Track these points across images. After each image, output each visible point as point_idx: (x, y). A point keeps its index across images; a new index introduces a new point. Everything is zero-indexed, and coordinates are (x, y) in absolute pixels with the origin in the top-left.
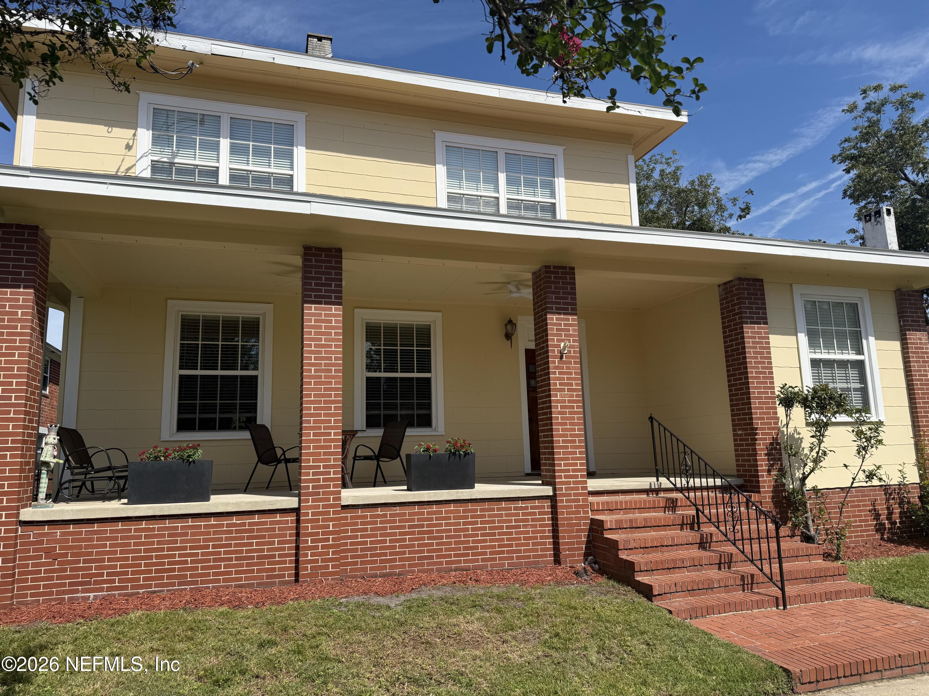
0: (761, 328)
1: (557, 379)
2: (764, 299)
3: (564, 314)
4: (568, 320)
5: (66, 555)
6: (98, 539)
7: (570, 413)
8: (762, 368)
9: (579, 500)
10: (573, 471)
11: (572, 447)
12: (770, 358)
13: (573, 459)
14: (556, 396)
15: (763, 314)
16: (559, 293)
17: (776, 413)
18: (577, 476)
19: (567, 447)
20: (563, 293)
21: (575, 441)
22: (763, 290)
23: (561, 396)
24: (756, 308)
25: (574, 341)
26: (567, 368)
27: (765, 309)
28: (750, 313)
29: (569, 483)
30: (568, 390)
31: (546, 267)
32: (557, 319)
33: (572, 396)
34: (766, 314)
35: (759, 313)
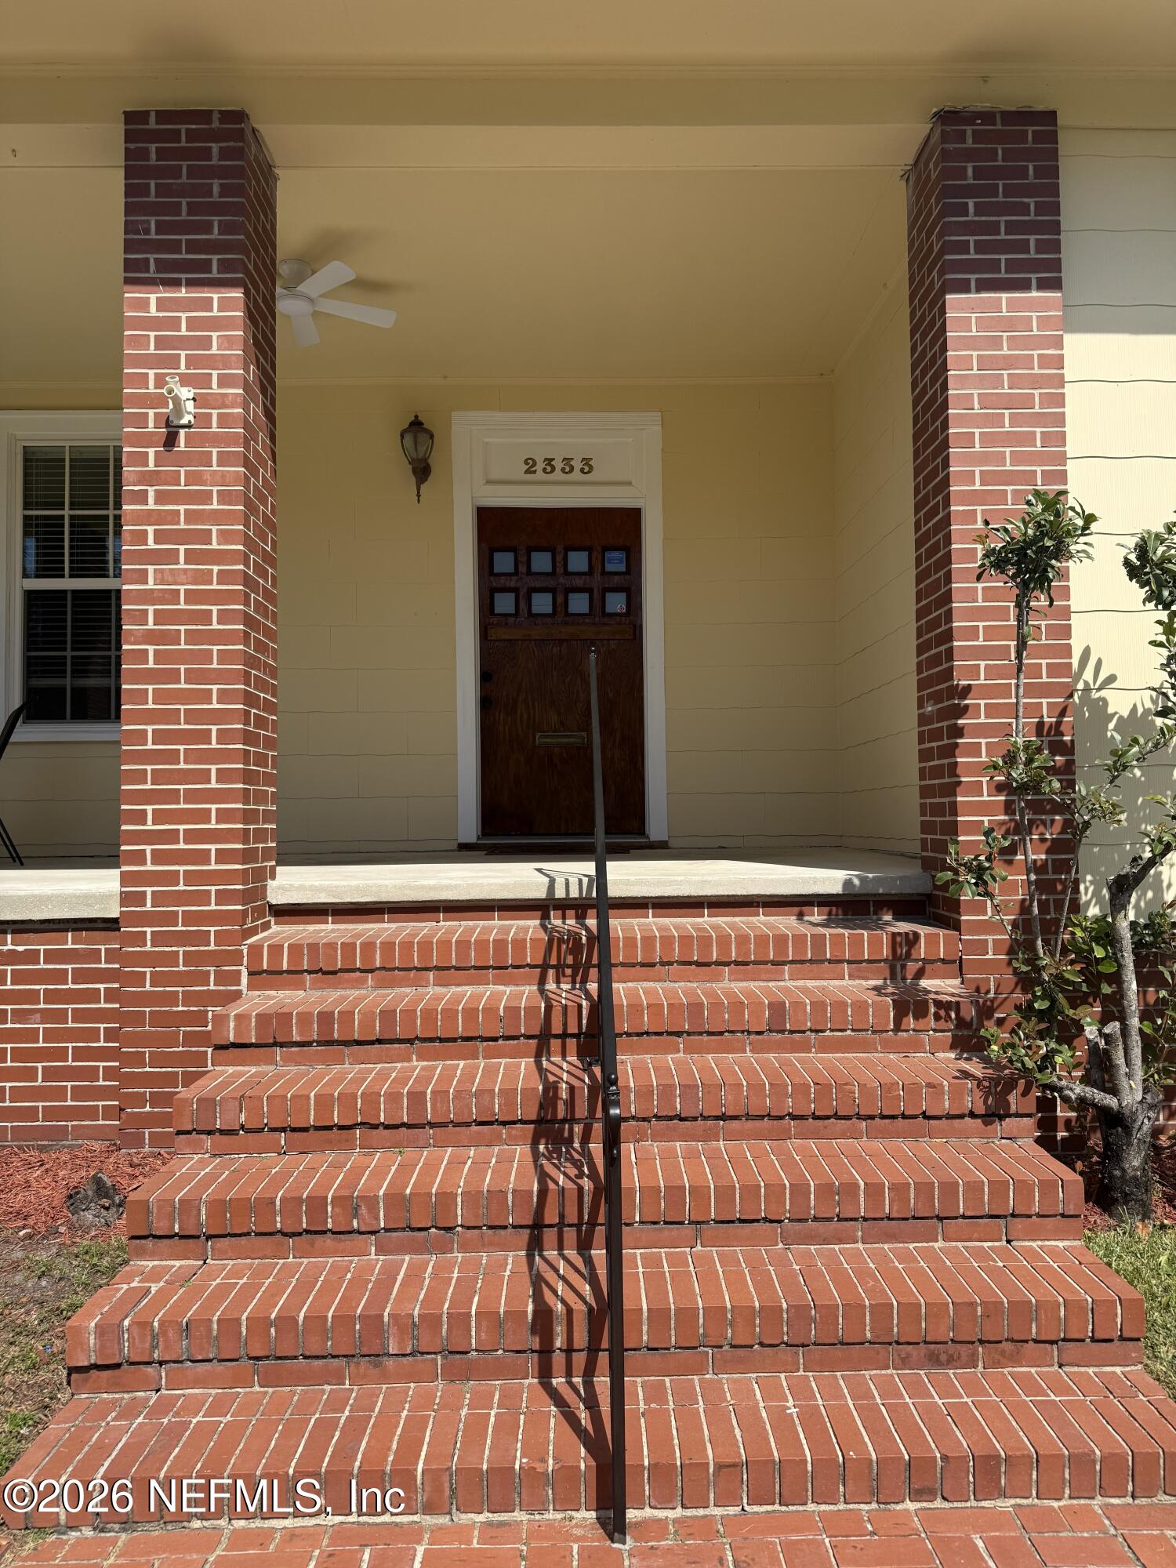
0: (1031, 305)
1: (149, 517)
2: (1055, 191)
3: (191, 283)
4: (207, 304)
7: (192, 636)
8: (1017, 458)
9: (204, 938)
10: (191, 837)
11: (190, 756)
12: (1060, 420)
13: (191, 797)
14: (143, 577)
15: (1041, 247)
16: (176, 209)
17: (1066, 632)
18: (204, 857)
19: (173, 757)
20: (192, 209)
21: (205, 736)
22: (1054, 154)
23: (160, 578)
24: (1011, 228)
25: (224, 381)
26: (192, 478)
27: (1055, 227)
28: (981, 247)
29: (172, 878)
30: (191, 557)
31: (131, 117)
32: (162, 304)
33: (206, 577)
34: (1056, 246)
35: (1024, 247)
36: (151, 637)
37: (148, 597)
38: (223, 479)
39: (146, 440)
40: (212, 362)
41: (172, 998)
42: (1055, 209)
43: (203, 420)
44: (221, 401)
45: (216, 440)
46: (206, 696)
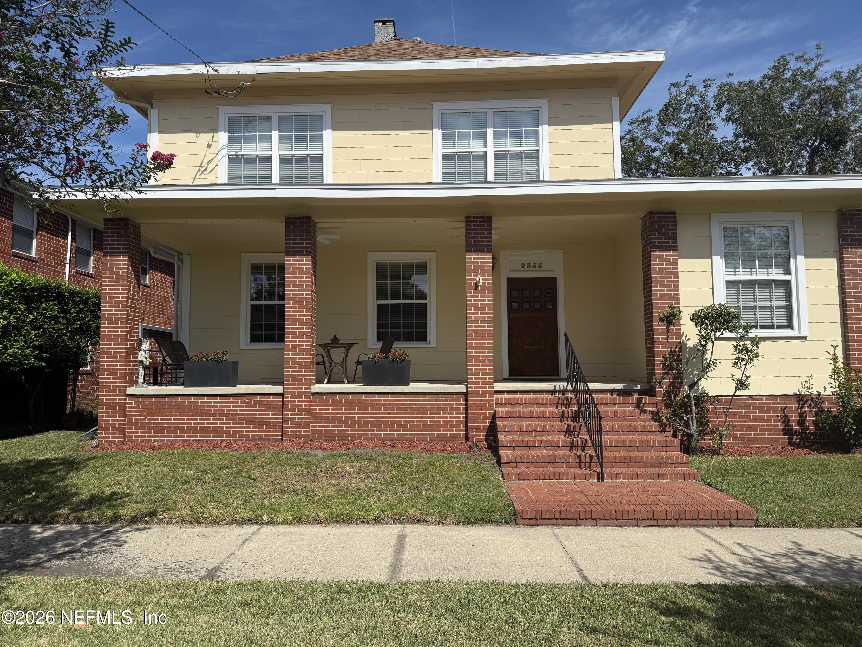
0: (670, 255)
1: (472, 305)
2: (676, 230)
3: (481, 254)
4: (484, 258)
5: (151, 415)
6: (168, 407)
7: (482, 331)
8: (668, 290)
9: (486, 396)
10: (482, 374)
11: (482, 357)
12: (678, 282)
13: (482, 365)
14: (471, 318)
15: (673, 242)
16: (477, 238)
17: (680, 330)
18: (485, 379)
19: (478, 357)
20: (481, 238)
21: (485, 352)
22: (676, 221)
23: (475, 318)
24: (666, 238)
25: (488, 275)
26: (481, 296)
27: (676, 238)
28: (659, 243)
29: (479, 383)
30: (481, 313)
31: (467, 218)
32: (474, 259)
33: (485, 318)
34: (676, 242)
35: (669, 242)
36: (473, 331)
37: (472, 322)
38: (488, 296)
39: (471, 288)
40: (486, 271)
41: (479, 409)
42: (676, 234)
43: (484, 284)
44: (487, 280)
45: (487, 288)
46: (485, 344)
